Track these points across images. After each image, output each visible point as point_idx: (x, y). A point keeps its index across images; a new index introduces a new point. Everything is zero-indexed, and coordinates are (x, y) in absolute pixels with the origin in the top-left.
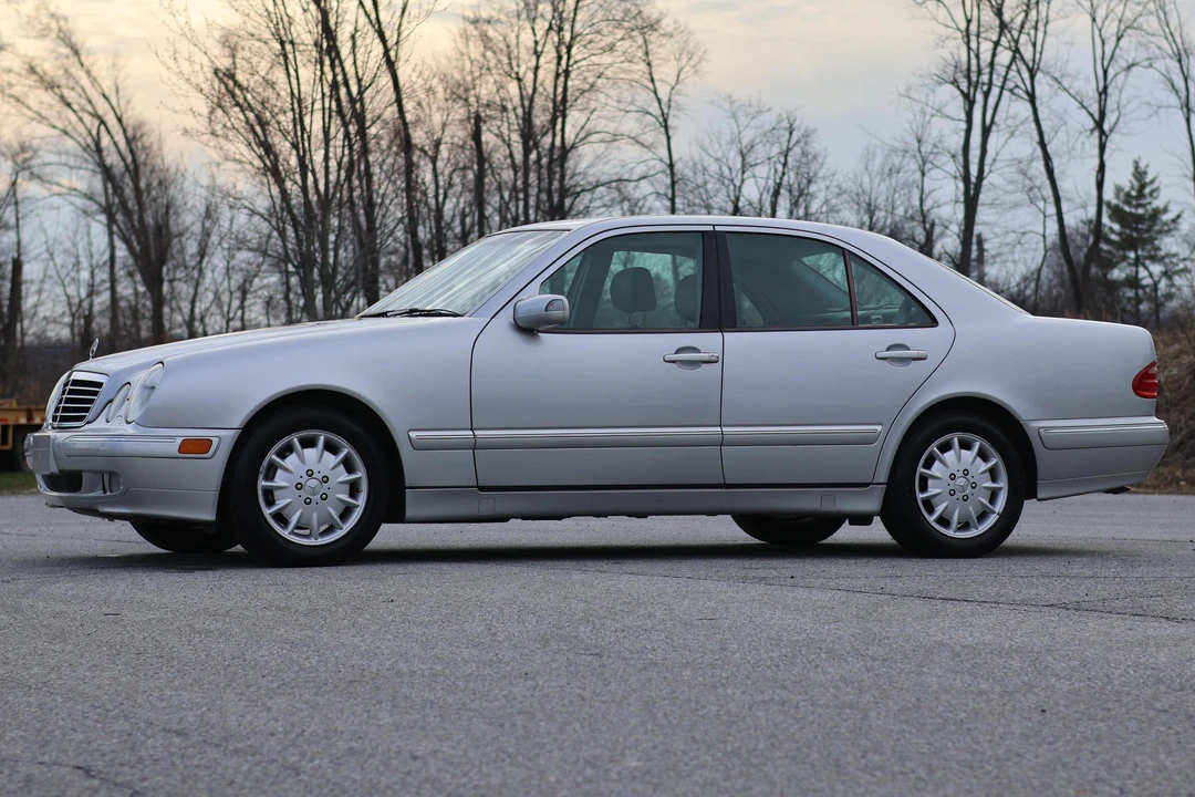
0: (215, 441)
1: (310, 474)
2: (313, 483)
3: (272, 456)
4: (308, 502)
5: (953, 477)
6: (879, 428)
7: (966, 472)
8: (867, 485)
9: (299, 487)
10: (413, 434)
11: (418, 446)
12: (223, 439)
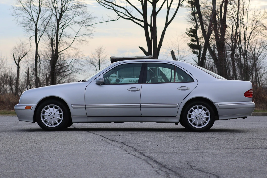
0: (32, 106)
1: (51, 113)
2: (52, 115)
3: (44, 109)
4: (51, 118)
5: (197, 115)
6: (178, 104)
7: (200, 114)
8: (176, 116)
9: (49, 116)
10: (72, 105)
11: (73, 108)
12: (34, 106)
